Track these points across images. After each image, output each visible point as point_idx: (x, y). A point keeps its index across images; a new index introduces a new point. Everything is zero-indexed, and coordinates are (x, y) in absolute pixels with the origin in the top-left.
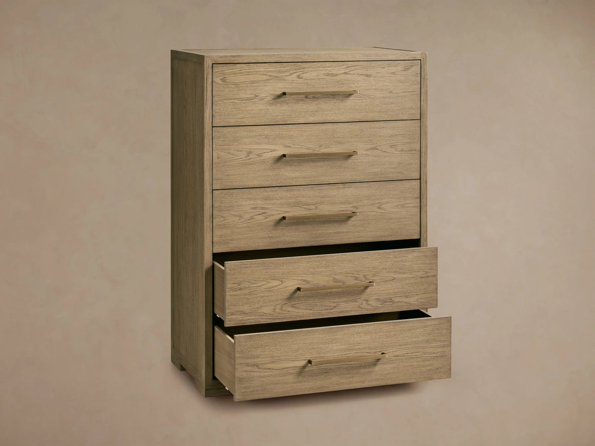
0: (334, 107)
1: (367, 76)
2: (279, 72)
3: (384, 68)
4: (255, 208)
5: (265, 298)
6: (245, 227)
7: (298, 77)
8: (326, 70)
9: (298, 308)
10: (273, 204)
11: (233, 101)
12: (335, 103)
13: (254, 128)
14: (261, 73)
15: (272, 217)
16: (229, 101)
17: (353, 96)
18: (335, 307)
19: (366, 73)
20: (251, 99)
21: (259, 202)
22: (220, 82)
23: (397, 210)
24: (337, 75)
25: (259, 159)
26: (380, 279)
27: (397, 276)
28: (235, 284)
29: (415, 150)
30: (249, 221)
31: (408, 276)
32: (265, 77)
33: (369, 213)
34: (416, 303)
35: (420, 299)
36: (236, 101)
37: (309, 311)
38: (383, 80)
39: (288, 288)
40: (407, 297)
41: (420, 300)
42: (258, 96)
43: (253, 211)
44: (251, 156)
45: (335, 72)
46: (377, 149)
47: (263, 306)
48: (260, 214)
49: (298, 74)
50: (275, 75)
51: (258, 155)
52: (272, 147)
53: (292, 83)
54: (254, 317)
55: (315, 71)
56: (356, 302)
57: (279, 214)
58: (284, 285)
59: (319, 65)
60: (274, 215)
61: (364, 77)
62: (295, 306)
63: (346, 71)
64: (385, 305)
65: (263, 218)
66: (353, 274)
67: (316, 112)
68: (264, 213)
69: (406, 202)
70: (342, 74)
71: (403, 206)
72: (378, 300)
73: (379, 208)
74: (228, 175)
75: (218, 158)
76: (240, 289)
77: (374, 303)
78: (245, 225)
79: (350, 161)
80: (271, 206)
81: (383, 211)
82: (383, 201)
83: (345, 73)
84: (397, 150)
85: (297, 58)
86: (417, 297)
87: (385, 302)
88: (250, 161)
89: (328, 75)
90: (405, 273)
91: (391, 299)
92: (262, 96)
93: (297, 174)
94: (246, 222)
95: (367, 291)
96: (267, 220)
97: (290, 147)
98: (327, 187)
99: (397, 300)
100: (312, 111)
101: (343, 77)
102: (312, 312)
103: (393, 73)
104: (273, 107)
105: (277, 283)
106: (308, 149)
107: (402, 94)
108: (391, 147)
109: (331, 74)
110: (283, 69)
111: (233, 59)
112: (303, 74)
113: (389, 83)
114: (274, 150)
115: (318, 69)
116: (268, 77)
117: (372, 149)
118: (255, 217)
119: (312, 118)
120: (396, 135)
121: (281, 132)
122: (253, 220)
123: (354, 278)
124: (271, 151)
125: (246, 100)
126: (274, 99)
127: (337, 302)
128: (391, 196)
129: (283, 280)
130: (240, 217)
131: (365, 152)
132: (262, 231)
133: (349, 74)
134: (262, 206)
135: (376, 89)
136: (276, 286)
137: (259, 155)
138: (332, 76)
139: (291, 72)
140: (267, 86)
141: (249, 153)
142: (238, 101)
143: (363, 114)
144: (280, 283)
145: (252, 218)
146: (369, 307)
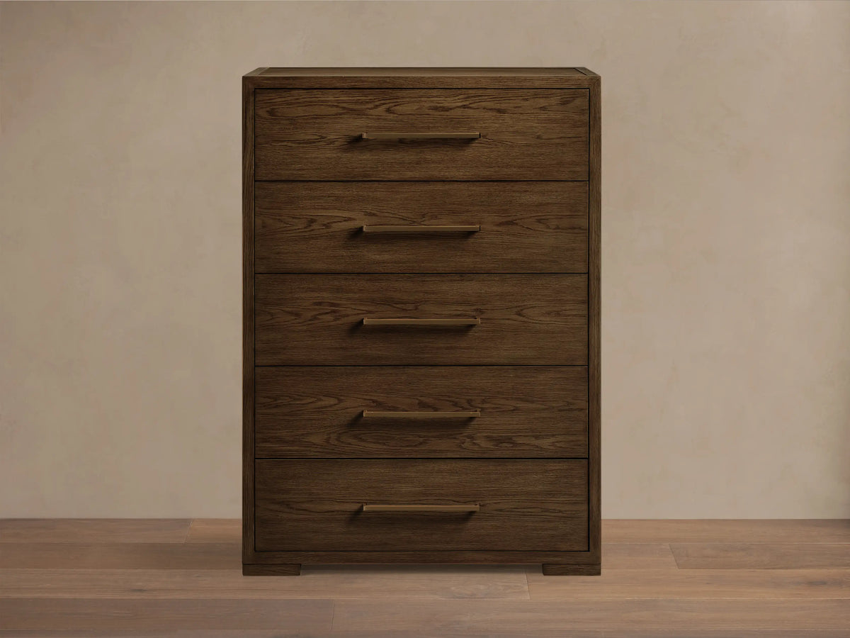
0: (446, 158)
1: (499, 111)
2: (357, 102)
3: (527, 100)
4: (320, 304)
5: (314, 421)
6: (306, 331)
7: (388, 110)
8: (432, 102)
9: (364, 441)
10: (349, 299)
11: (285, 144)
12: (448, 151)
13: (318, 185)
14: (329, 104)
15: (346, 318)
16: (280, 144)
17: (477, 141)
18: (421, 444)
19: (498, 106)
20: (314, 142)
21: (325, 295)
22: (266, 115)
23: (548, 319)
24: (451, 109)
25: (325, 231)
26: (493, 408)
27: (520, 405)
28: (269, 397)
29: (580, 228)
30: (310, 322)
31: (538, 406)
32: (334, 110)
33: (503, 322)
34: (551, 448)
35: (557, 442)
36: (290, 144)
37: (380, 447)
38: (525, 118)
39: (349, 410)
40: (537, 437)
41: (558, 445)
42: (325, 137)
43: (316, 307)
44: (315, 226)
45: (446, 105)
46: (517, 224)
47: (311, 434)
48: (327, 313)
49: (387, 106)
50: (351, 106)
51: (324, 225)
52: (346, 214)
53: (378, 119)
54: (296, 448)
55: (413, 102)
56: (455, 438)
57: (358, 314)
58: (342, 405)
59: (421, 94)
60: (348, 316)
61: (494, 114)
62: (360, 437)
63: (464, 103)
64: (501, 447)
65: (332, 318)
66: (449, 397)
67: (417, 164)
68: (334, 312)
69: (564, 308)
70: (458, 107)
71: (558, 314)
72: (489, 438)
73: (520, 315)
74: (278, 253)
75: (264, 227)
76: (277, 406)
77: (484, 444)
78: (305, 328)
79: (471, 240)
80: (345, 302)
81: (526, 320)
82: (526, 303)
83: (464, 107)
84: (548, 227)
85: (385, 82)
86: (552, 440)
87: (501, 443)
88: (312, 233)
89: (436, 109)
90: (533, 402)
91: (511, 439)
92: (332, 137)
93: (386, 257)
94: (305, 323)
95: (473, 423)
96: (338, 322)
97: (374, 215)
98: (433, 279)
99: (520, 441)
100: (410, 163)
101: (459, 112)
102: (385, 447)
103: (543, 108)
104: (349, 155)
105: (332, 401)
106: (404, 220)
107: (557, 141)
108: (539, 221)
109: (440, 107)
110: (364, 98)
111: (287, 82)
112: (395, 106)
113: (537, 123)
114: (349, 219)
115: (419, 99)
116: (341, 111)
117: (508, 223)
118: (320, 317)
119: (411, 173)
120: (548, 203)
121: (361, 193)
122: (316, 322)
123: (451, 403)
124: (345, 221)
125: (306, 143)
126: (349, 143)
127: (425, 436)
128: (539, 297)
129: (342, 398)
130: (297, 315)
131: (495, 228)
132: (330, 338)
133: (470, 108)
134: (332, 301)
135: (514, 132)
136: (331, 406)
137: (327, 226)
138: (442, 111)
139: (377, 103)
140: (338, 123)
141: (312, 221)
142: (293, 145)
143: (492, 169)
144: (336, 401)
145: (314, 318)
146: (476, 448)
